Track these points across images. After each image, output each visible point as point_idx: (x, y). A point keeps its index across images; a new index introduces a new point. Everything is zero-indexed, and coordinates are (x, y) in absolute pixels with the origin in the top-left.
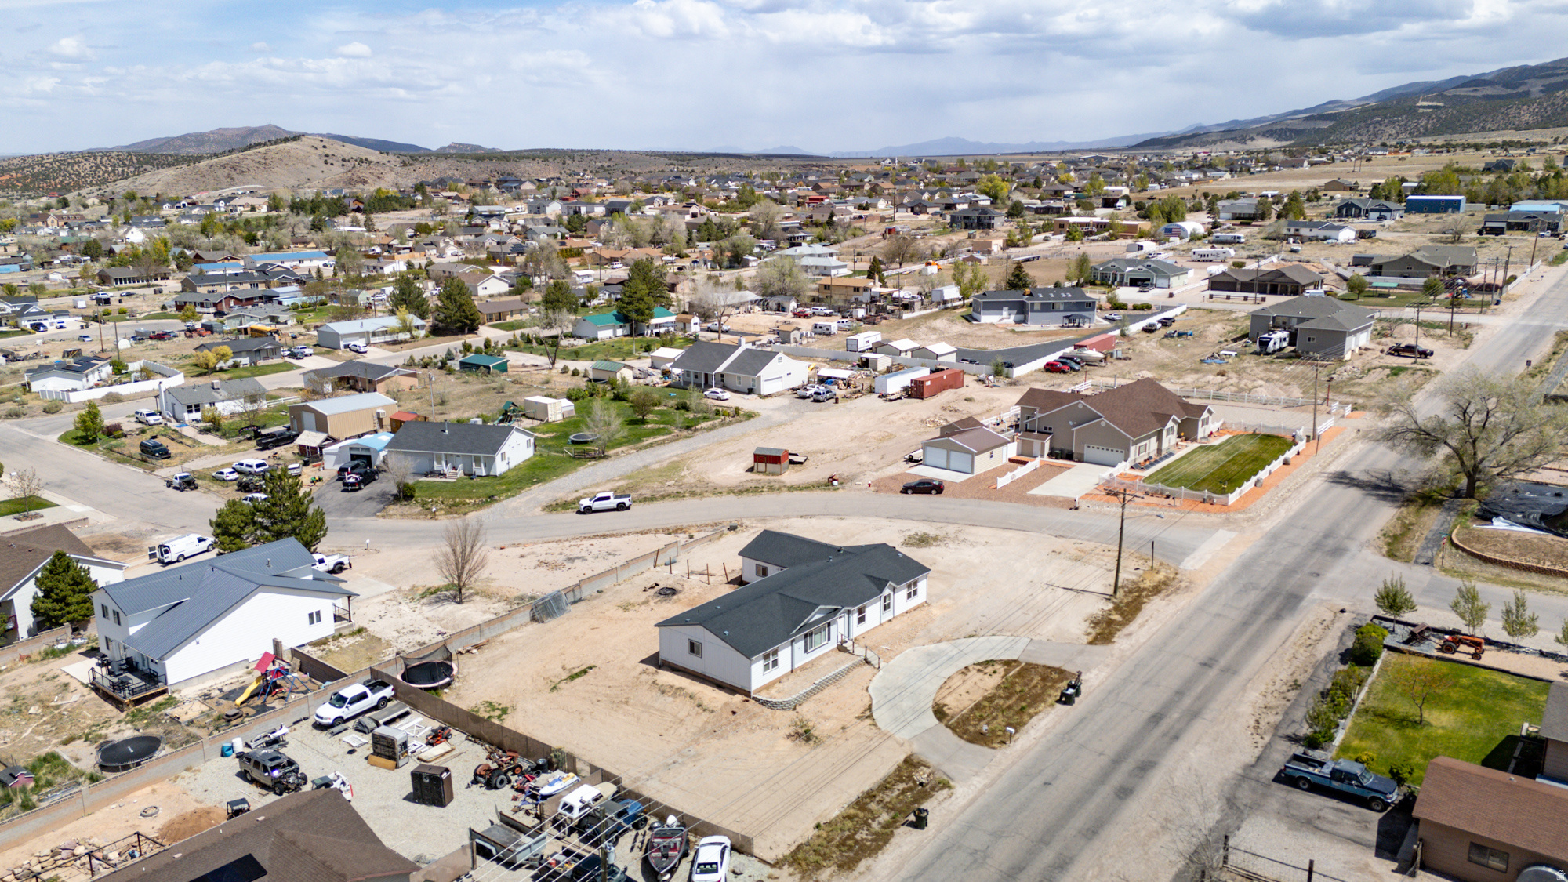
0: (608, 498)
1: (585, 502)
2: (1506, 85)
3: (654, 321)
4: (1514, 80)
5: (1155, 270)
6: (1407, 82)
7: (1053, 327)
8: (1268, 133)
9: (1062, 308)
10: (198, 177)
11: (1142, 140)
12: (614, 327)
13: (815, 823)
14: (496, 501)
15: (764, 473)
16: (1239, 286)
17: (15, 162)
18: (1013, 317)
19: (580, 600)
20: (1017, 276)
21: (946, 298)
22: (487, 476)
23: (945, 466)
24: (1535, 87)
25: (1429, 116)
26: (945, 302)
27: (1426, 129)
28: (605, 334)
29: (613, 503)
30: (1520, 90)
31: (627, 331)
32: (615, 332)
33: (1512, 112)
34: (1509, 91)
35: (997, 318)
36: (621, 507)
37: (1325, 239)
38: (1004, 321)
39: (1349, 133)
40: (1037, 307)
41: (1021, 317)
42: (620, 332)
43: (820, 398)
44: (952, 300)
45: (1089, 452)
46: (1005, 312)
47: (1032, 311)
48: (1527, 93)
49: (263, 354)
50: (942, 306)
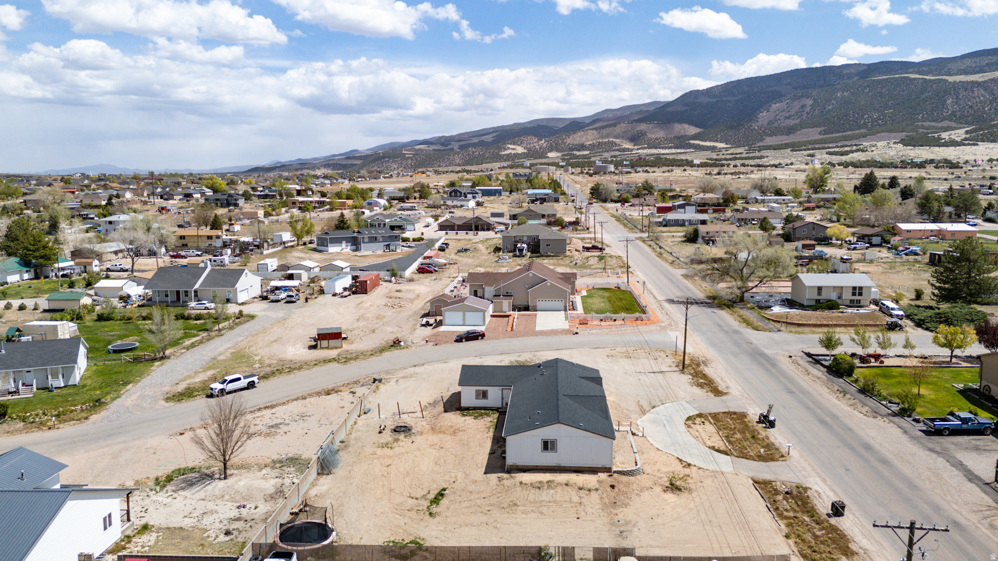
0: (239, 379)
1: (217, 386)
2: (443, 144)
3: (56, 265)
4: (445, 142)
5: (405, 220)
6: (389, 142)
7: (380, 252)
8: (327, 166)
9: (381, 240)
11: (250, 168)
12: (20, 272)
14: (106, 404)
15: (328, 348)
16: (456, 228)
18: (349, 247)
20: (342, 221)
21: (284, 240)
22: (65, 387)
23: (462, 324)
24: (456, 146)
25: (411, 159)
26: (284, 243)
27: (411, 166)
28: (13, 279)
29: (244, 383)
30: (449, 147)
31: (32, 275)
32: (21, 276)
33: (451, 157)
34: (444, 148)
35: (340, 248)
36: (251, 385)
37: (462, 206)
38: (344, 250)
39: (373, 167)
40: (366, 240)
41: (354, 247)
42: (26, 276)
43: (293, 299)
44: (288, 242)
45: (540, 304)
46: (344, 244)
47: (364, 242)
48: (452, 149)
50: (283, 246)
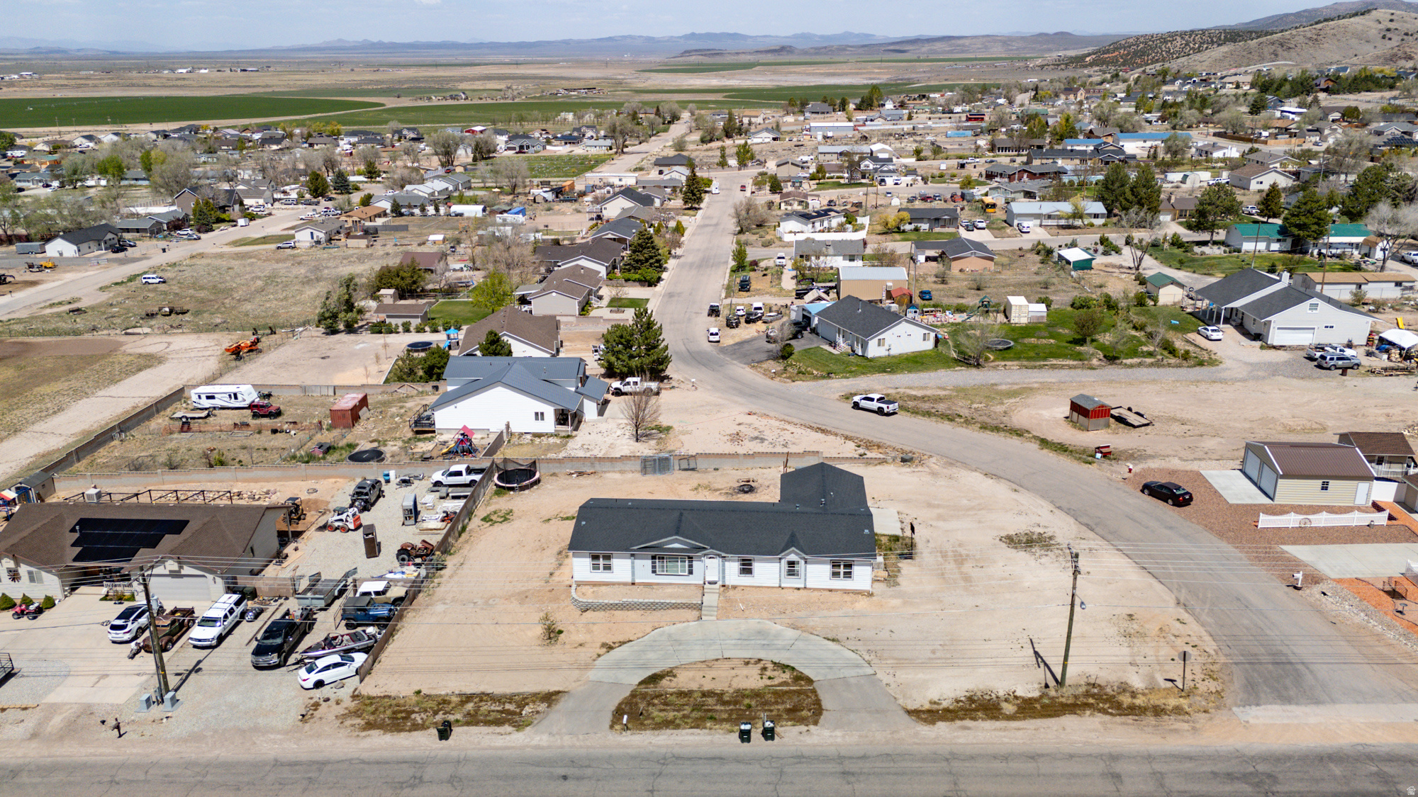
0: (872, 399)
1: (856, 399)
10: (1245, 53)
12: (1268, 241)
13: (417, 689)
14: (830, 378)
15: (1075, 423)
17: (1131, 40)
19: (693, 469)
29: (875, 405)
31: (1287, 245)
32: (1268, 246)
36: (881, 412)
42: (1275, 246)
49: (942, 223)
